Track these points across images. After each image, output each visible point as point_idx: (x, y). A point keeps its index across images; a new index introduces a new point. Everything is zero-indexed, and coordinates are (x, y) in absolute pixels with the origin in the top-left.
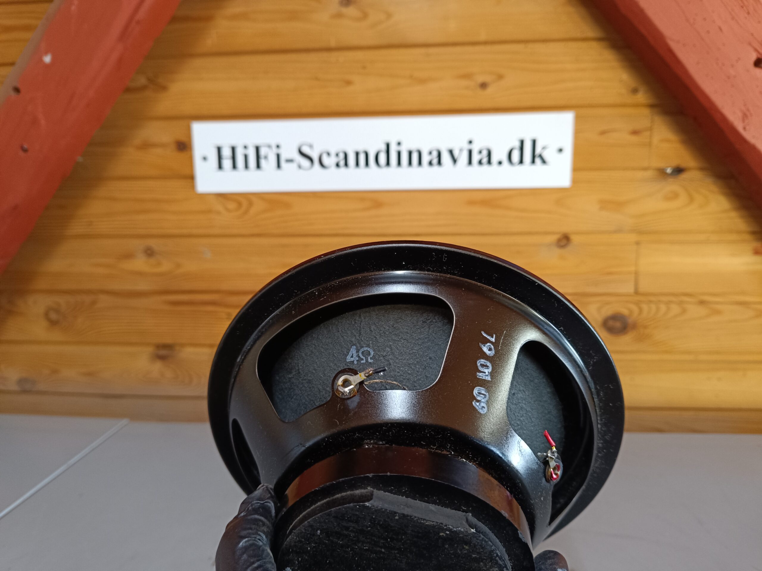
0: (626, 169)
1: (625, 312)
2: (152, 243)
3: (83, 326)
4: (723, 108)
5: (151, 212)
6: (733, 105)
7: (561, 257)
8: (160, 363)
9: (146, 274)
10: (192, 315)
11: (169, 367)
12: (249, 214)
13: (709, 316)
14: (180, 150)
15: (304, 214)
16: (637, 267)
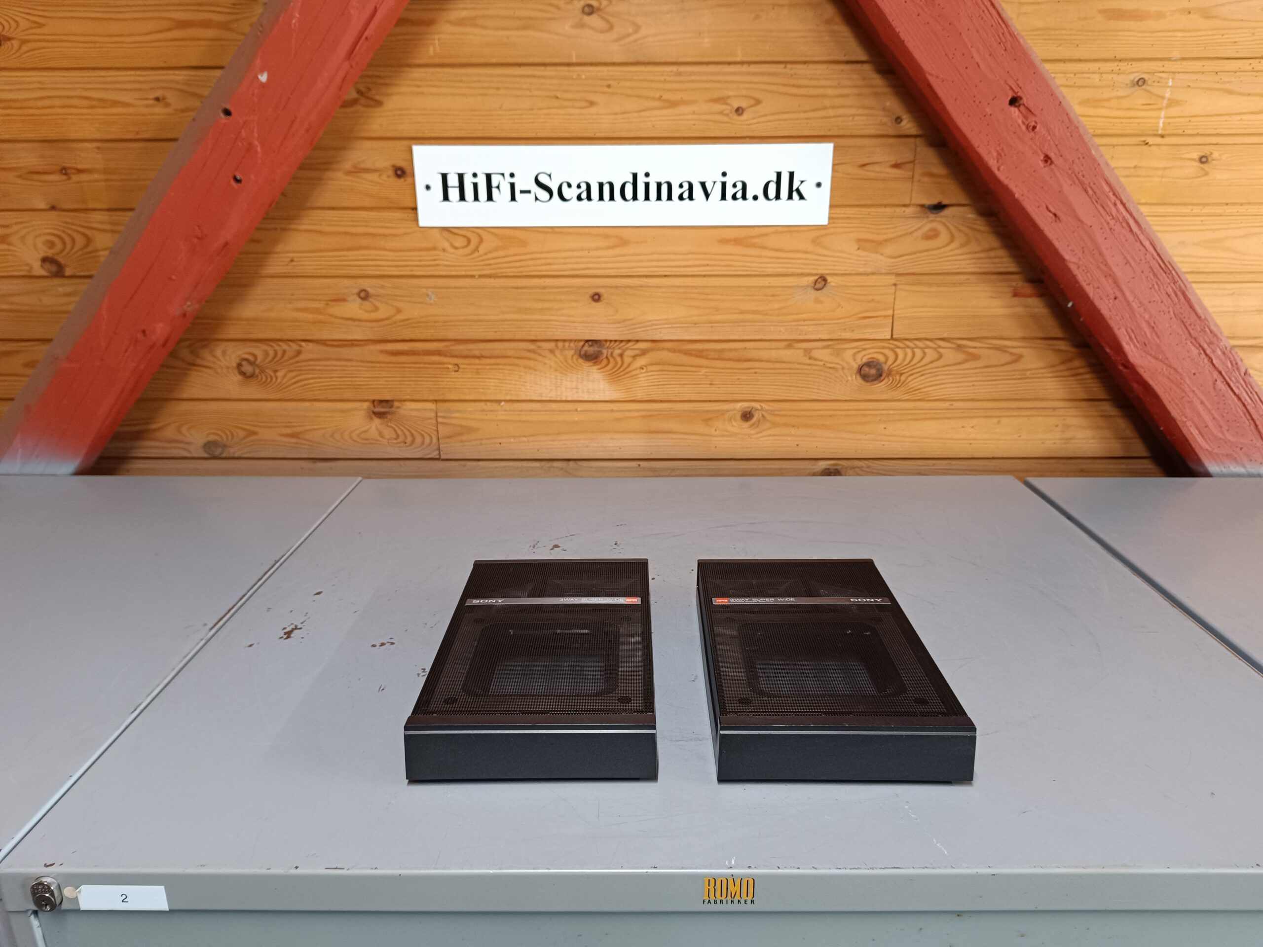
0: (886, 206)
1: (881, 358)
2: (366, 284)
3: (285, 380)
4: (978, 147)
5: (365, 248)
6: (988, 145)
7: (817, 301)
8: (377, 421)
9: (360, 320)
10: (415, 368)
11: (387, 426)
12: (478, 251)
13: (967, 361)
14: (399, 176)
15: (541, 253)
16: (894, 311)
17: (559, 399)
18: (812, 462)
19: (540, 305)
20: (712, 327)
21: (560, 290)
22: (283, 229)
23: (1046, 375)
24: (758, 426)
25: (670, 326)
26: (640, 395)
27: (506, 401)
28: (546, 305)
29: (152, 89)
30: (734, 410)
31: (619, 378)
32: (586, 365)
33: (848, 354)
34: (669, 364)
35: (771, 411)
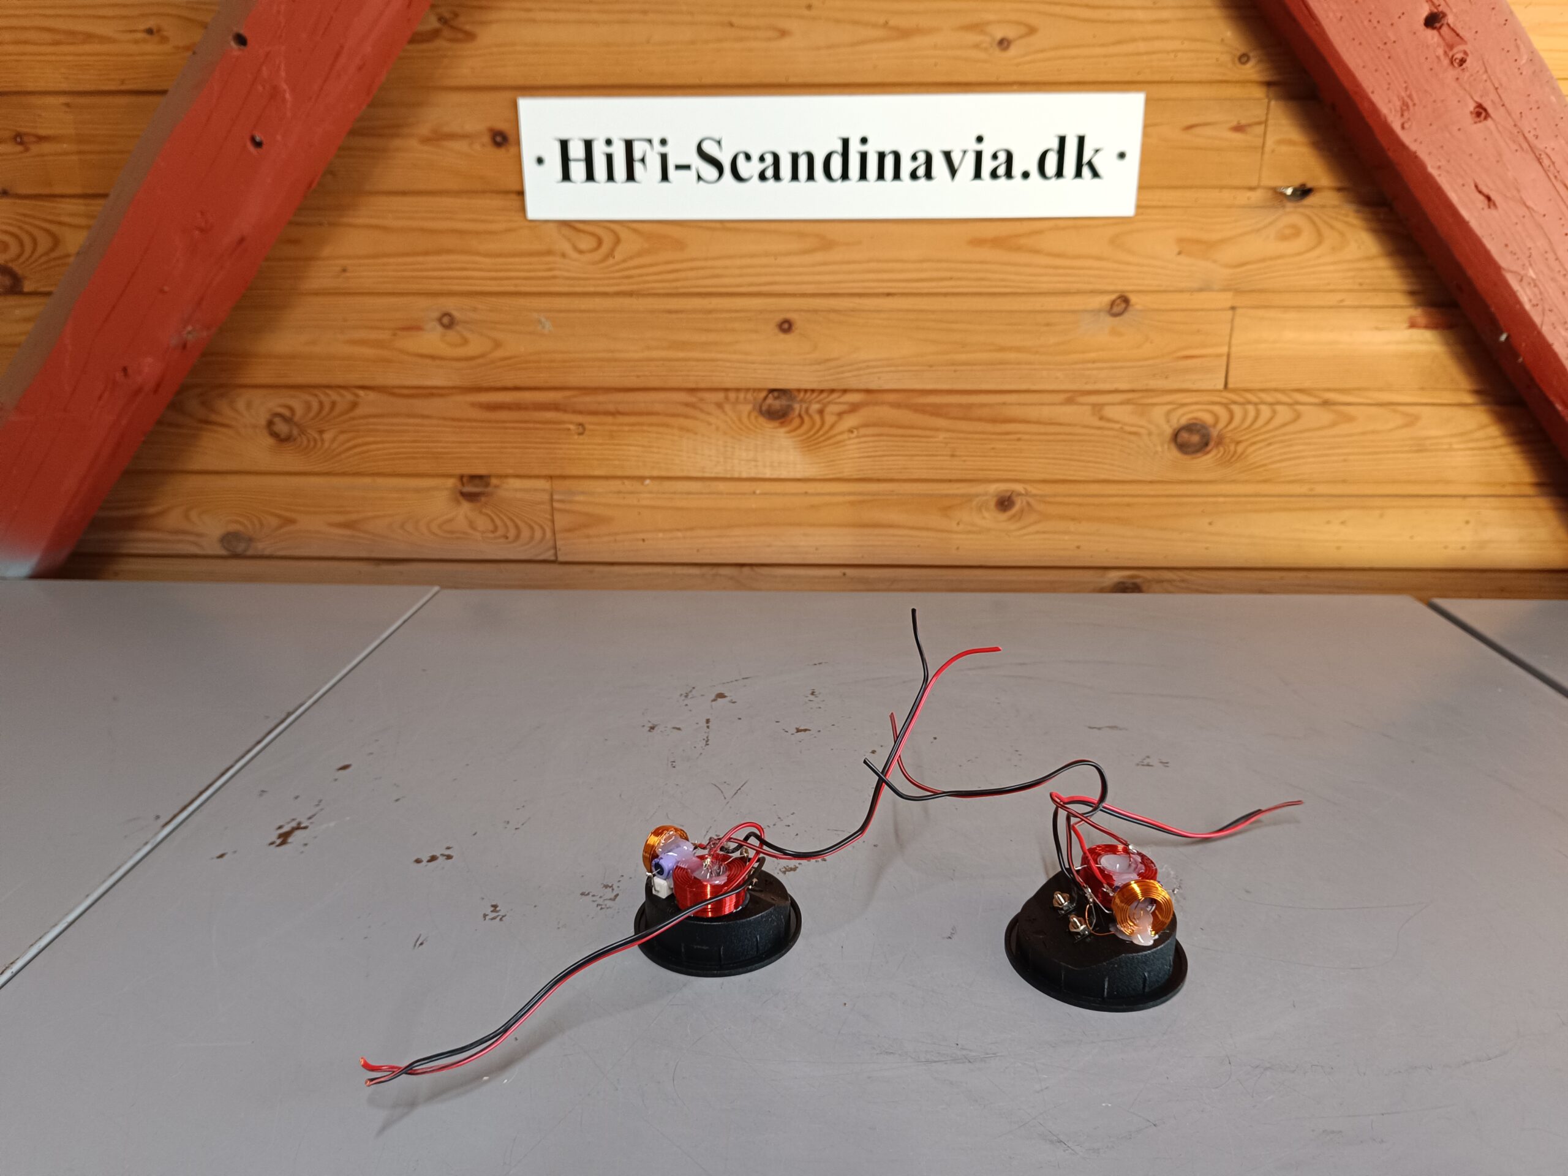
0: (1222, 188)
1: (1208, 418)
2: (450, 304)
3: (335, 445)
4: (1373, 92)
5: (449, 251)
6: (1388, 89)
7: (1114, 332)
8: (466, 507)
9: (442, 358)
10: (521, 428)
11: (481, 512)
12: (614, 257)
13: (1333, 424)
14: (498, 145)
15: (706, 259)
16: (1230, 347)
17: (729, 476)
18: (1100, 572)
19: (703, 338)
20: (955, 371)
21: (734, 315)
22: (331, 224)
23: (1455, 446)
24: (1020, 518)
25: (893, 369)
26: (848, 471)
27: (652, 478)
28: (712, 337)
29: (143, 15)
30: (986, 494)
31: (819, 445)
32: (769, 426)
33: (1158, 413)
34: (891, 426)
35: (1041, 496)
